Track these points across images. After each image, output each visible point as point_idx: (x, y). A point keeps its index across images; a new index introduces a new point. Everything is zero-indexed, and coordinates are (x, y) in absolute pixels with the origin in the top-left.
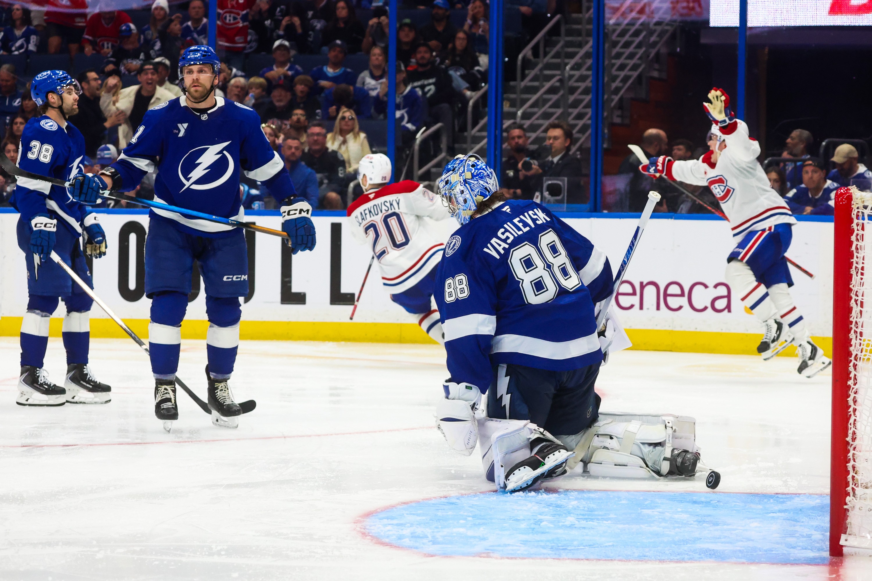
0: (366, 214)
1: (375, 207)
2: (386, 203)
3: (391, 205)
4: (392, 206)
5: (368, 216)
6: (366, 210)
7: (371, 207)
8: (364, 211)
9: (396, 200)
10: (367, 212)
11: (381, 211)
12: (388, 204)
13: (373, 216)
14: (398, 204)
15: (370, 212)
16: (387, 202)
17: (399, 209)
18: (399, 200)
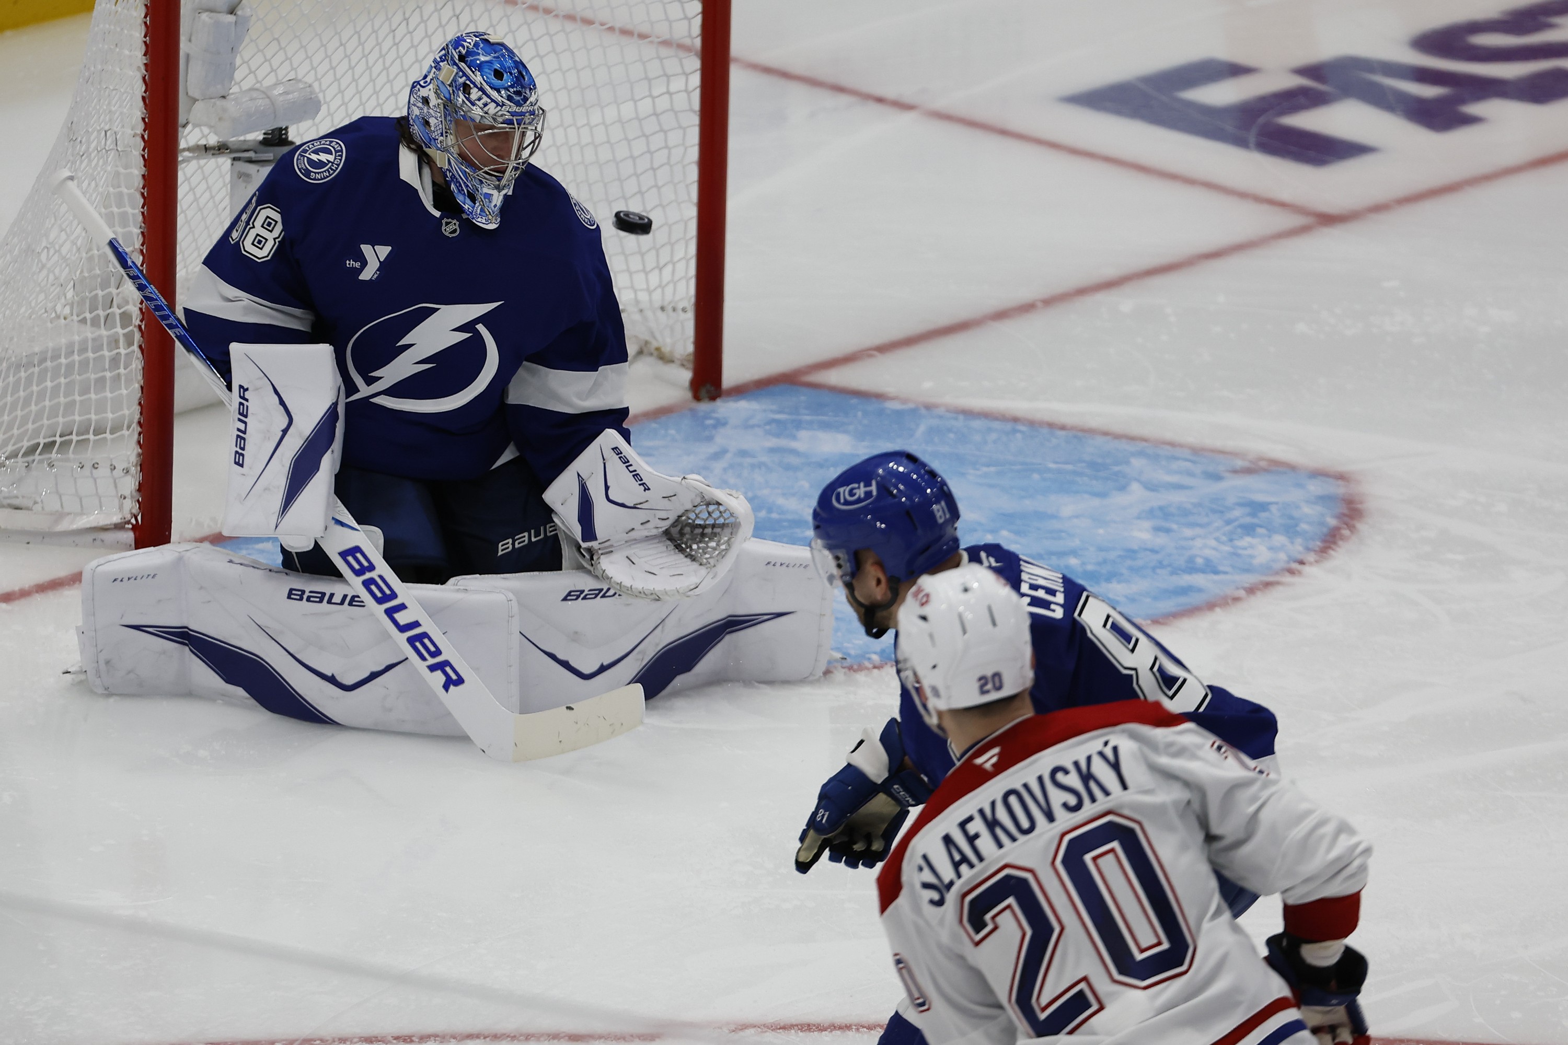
0: (972, 839)
1: (1013, 800)
2: (1060, 776)
3: (1087, 777)
4: (1093, 785)
5: (985, 843)
6: (970, 819)
7: (993, 804)
8: (963, 825)
9: (1101, 754)
10: (977, 826)
11: (1050, 817)
12: (1073, 780)
13: (1014, 839)
14: (1116, 766)
15: (992, 824)
16: (1066, 772)
17: (1125, 787)
18: (1115, 749)
